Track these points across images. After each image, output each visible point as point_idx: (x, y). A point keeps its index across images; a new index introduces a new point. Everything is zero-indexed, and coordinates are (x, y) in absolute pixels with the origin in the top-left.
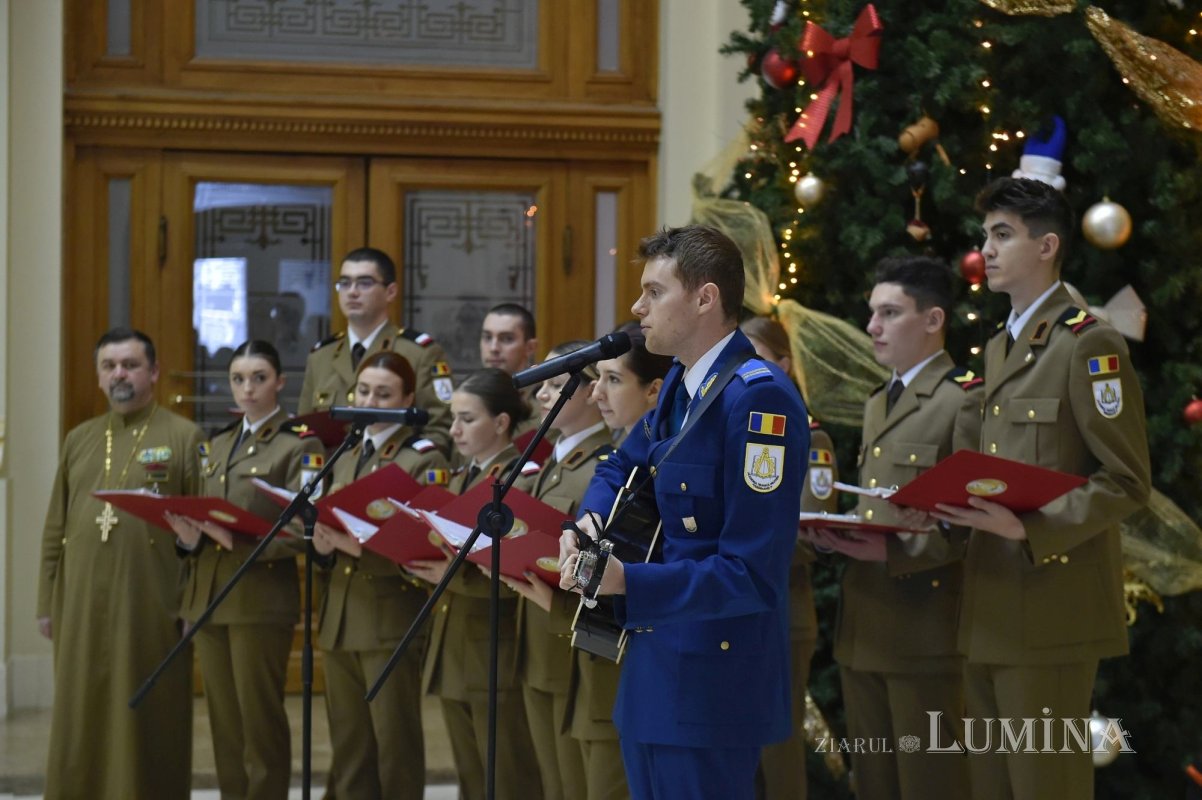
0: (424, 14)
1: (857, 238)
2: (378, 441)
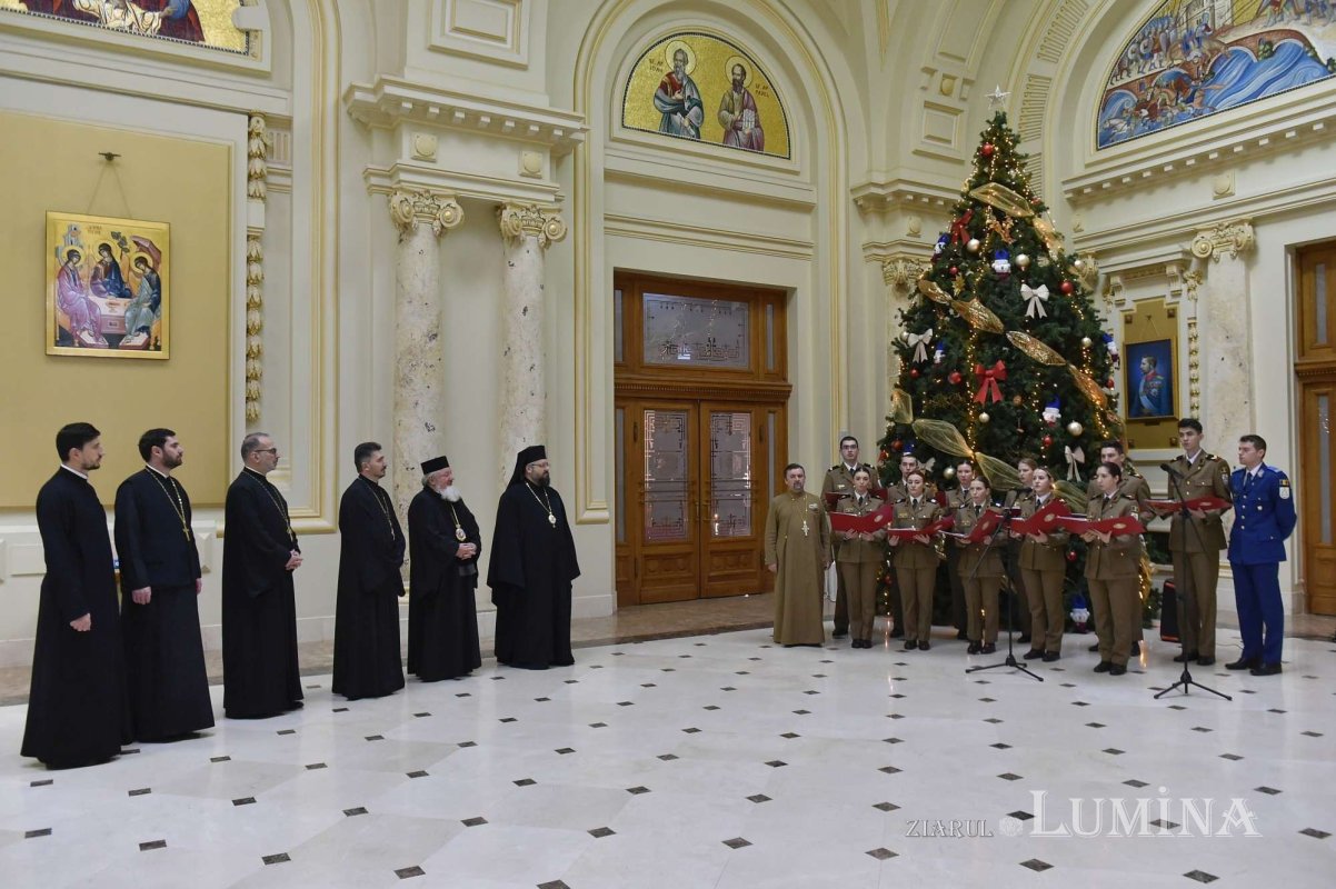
0: (715, 348)
1: (999, 433)
2: (919, 499)
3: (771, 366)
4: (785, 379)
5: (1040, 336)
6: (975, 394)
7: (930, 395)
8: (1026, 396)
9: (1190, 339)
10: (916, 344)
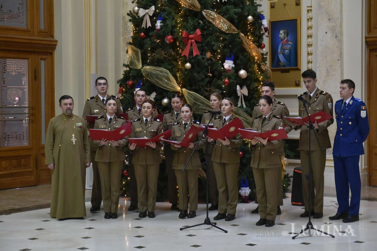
0: (2, 12)
1: (197, 76)
2: (149, 119)
3: (42, 27)
4: (52, 36)
5: (223, 14)
6: (182, 50)
7: (153, 50)
8: (213, 52)
9: (308, 20)
10: (144, 16)
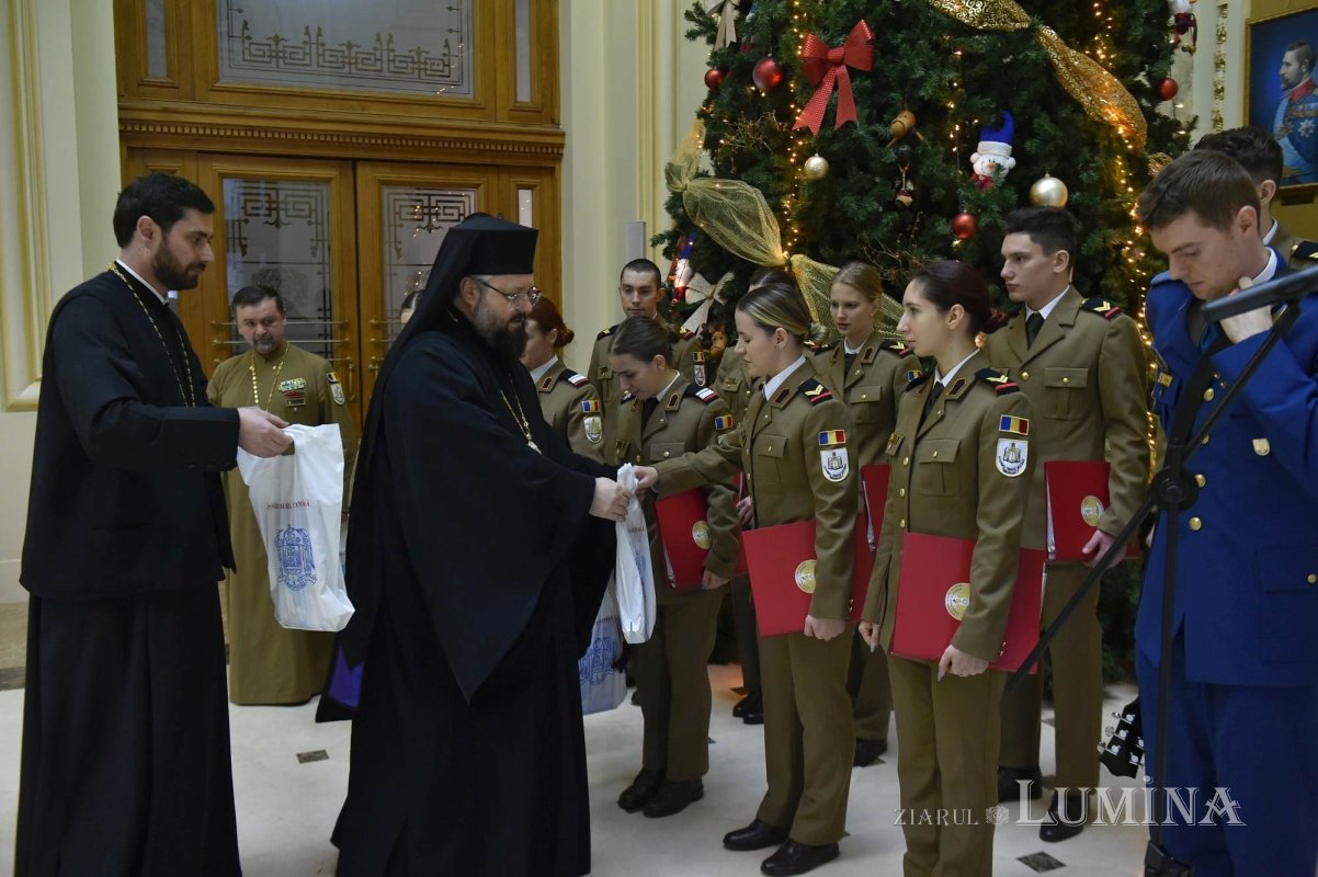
0: (392, 54)
1: (853, 205)
4: (555, 122)
8: (928, 113)
